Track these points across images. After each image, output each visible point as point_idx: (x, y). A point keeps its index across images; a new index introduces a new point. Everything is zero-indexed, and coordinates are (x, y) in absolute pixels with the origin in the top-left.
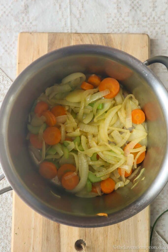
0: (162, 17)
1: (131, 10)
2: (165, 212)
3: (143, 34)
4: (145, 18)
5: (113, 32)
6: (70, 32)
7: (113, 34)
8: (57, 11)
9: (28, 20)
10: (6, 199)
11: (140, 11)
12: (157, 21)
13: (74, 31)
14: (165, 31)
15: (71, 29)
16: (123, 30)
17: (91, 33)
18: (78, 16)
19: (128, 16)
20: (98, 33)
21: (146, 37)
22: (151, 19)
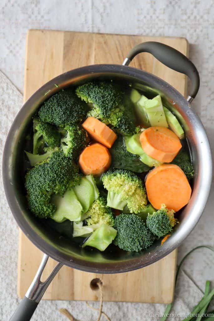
0: (206, 17)
1: (167, 6)
2: (194, 250)
3: (182, 38)
4: (185, 17)
5: (144, 34)
6: (91, 31)
7: (144, 36)
8: (76, 3)
9: (39, 13)
10: (11, 230)
11: (179, 7)
12: (199, 20)
13: (96, 31)
14: (208, 34)
15: (93, 27)
16: (157, 31)
17: (117, 35)
18: (102, 10)
19: (164, 13)
20: (126, 33)
21: (184, 42)
22: (192, 18)
